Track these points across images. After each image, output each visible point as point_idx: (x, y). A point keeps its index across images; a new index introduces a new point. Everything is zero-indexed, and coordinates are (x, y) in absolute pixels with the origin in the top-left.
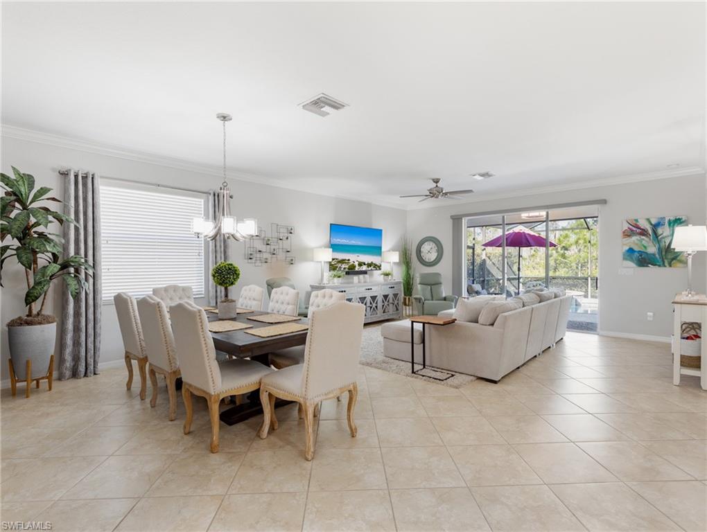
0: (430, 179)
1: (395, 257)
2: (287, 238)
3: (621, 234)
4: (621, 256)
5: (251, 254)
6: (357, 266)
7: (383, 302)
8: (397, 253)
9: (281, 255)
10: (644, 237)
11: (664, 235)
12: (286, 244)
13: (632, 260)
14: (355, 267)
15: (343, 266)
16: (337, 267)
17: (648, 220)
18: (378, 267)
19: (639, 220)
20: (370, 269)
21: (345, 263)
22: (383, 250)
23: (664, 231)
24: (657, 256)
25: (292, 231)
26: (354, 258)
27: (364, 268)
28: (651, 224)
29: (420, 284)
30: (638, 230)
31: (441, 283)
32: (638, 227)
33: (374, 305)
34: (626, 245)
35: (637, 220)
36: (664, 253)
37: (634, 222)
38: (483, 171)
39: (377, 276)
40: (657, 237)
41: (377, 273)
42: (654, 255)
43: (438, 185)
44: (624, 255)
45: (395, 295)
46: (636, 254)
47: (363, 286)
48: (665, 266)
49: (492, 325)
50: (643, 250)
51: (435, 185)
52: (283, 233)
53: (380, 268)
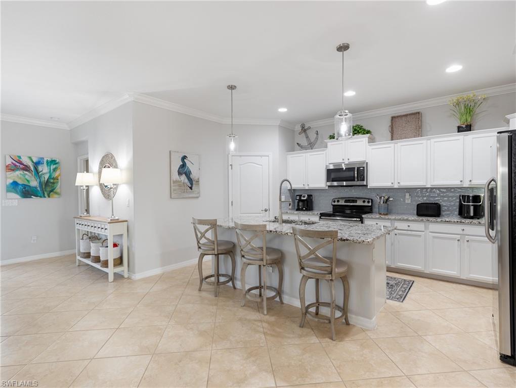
3: (4, 168)
4: (4, 189)
10: (27, 172)
11: (44, 171)
13: (17, 192)
17: (30, 158)
19: (22, 157)
23: (44, 169)
24: (39, 189)
28: (33, 162)
30: (21, 166)
32: (21, 163)
34: (10, 178)
35: (20, 157)
36: (44, 187)
37: (18, 158)
40: (38, 173)
42: (36, 188)
44: (7, 187)
46: (20, 187)
48: (45, 197)
50: (26, 183)
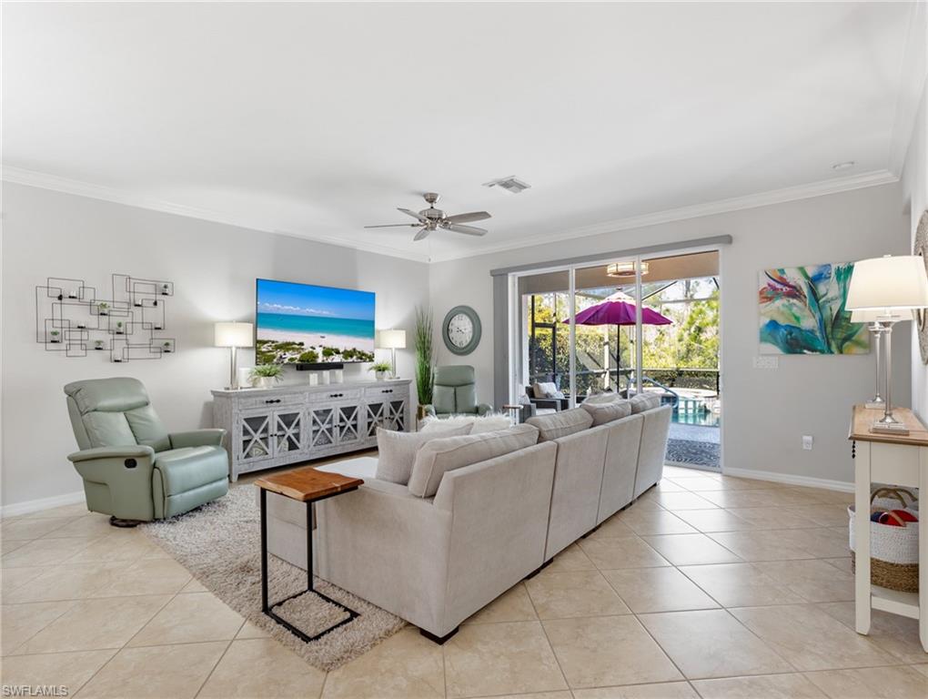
0: (420, 194)
1: (398, 340)
2: (155, 304)
3: (756, 297)
4: (756, 336)
5: (55, 334)
6: (321, 355)
7: (369, 416)
8: (404, 332)
9: (139, 336)
10: (795, 301)
11: (829, 296)
12: (152, 316)
13: (776, 343)
14: (316, 357)
15: (289, 355)
16: (274, 357)
17: (802, 270)
18: (365, 357)
19: (786, 271)
20: (350, 360)
21: (293, 349)
22: (377, 326)
23: (829, 289)
24: (818, 334)
25: (168, 291)
26: (314, 342)
27: (337, 359)
28: (807, 277)
29: (437, 385)
30: (785, 289)
31: (472, 383)
32: (785, 283)
33: (349, 423)
34: (764, 314)
35: (782, 271)
36: (829, 329)
37: (779, 274)
38: (504, 176)
39: (366, 373)
40: (817, 300)
41: (366, 365)
42: (812, 332)
43: (434, 205)
44: (761, 333)
45: (396, 405)
46: (783, 332)
47: (326, 391)
48: (832, 353)
49: (433, 496)
50: (794, 323)
51: (429, 205)
52: (144, 293)
53: (371, 358)
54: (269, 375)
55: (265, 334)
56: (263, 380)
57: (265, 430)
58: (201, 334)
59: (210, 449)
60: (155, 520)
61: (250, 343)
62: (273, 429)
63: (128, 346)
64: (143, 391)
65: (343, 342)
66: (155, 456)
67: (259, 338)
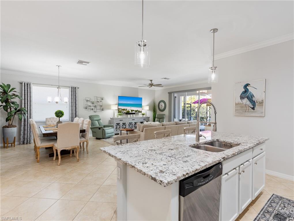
0: (149, 80)
1: (147, 108)
2: (101, 101)
5: (86, 107)
9: (98, 107)
12: (100, 104)
14: (130, 112)
15: (124, 111)
16: (122, 112)
18: (139, 112)
20: (136, 112)
25: (103, 99)
26: (129, 109)
27: (134, 112)
31: (164, 118)
39: (140, 115)
41: (140, 114)
43: (152, 82)
49: (143, 131)
51: (151, 82)
52: (99, 100)
53: (141, 112)
54: (120, 115)
55: (120, 107)
56: (119, 116)
57: (120, 126)
58: (108, 107)
59: (111, 128)
60: (103, 138)
61: (117, 109)
62: (121, 126)
63: (97, 109)
64: (100, 117)
65: (135, 109)
66: (103, 128)
67: (119, 108)
